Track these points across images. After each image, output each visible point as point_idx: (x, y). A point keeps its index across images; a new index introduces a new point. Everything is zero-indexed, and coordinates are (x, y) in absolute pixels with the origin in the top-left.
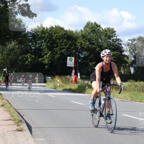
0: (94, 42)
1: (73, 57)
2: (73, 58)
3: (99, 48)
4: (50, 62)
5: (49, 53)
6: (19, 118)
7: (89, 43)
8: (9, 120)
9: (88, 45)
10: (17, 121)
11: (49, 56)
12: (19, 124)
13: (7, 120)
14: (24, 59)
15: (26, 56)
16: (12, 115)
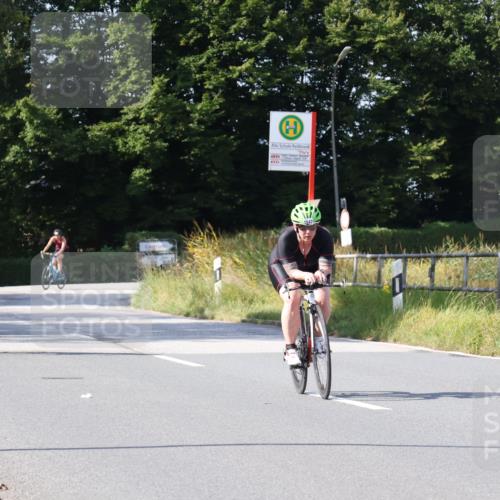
0: (439, 9)
2: (307, 118)
4: (159, 144)
5: (155, 88)
7: (401, 16)
9: (397, 28)
11: (152, 105)
15: (8, 115)
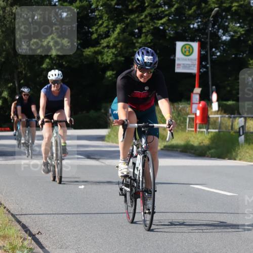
2: (195, 45)
4: (119, 58)
5: (118, 30)
6: (26, 243)
11: (116, 39)
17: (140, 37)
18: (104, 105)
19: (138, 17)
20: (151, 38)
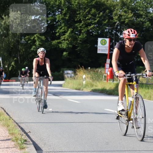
0: (142, 13)
1: (107, 38)
2: (107, 40)
3: (148, 23)
4: (70, 46)
5: (69, 32)
6: (23, 137)
7: (132, 14)
8: (7, 140)
9: (131, 17)
10: (20, 142)
11: (68, 36)
12: (22, 146)
13: (3, 140)
14: (29, 42)
15: (32, 38)
16: (11, 132)
17: (80, 35)
18: (62, 69)
19: (79, 25)
20: (86, 35)
